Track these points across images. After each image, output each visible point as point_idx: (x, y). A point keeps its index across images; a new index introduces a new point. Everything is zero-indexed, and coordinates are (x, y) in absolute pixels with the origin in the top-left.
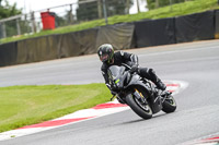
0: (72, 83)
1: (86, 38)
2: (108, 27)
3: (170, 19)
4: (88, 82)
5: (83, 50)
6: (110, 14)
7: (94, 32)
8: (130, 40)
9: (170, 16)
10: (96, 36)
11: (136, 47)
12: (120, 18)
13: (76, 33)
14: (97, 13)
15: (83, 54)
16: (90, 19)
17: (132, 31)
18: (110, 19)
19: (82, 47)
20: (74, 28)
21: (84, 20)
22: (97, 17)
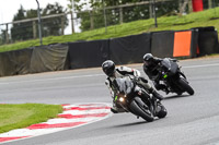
0: (7, 102)
1: (21, 57)
2: (42, 47)
3: (105, 41)
4: (22, 102)
5: (18, 69)
6: (45, 34)
7: (28, 52)
8: (64, 60)
9: (104, 38)
10: (30, 57)
11: (70, 68)
12: (55, 38)
13: (11, 52)
14: (32, 33)
15: (17, 74)
16: (25, 39)
17: (66, 52)
18: (44, 39)
19: (16, 66)
20: (9, 47)
21: (19, 40)
22: (32, 37)
